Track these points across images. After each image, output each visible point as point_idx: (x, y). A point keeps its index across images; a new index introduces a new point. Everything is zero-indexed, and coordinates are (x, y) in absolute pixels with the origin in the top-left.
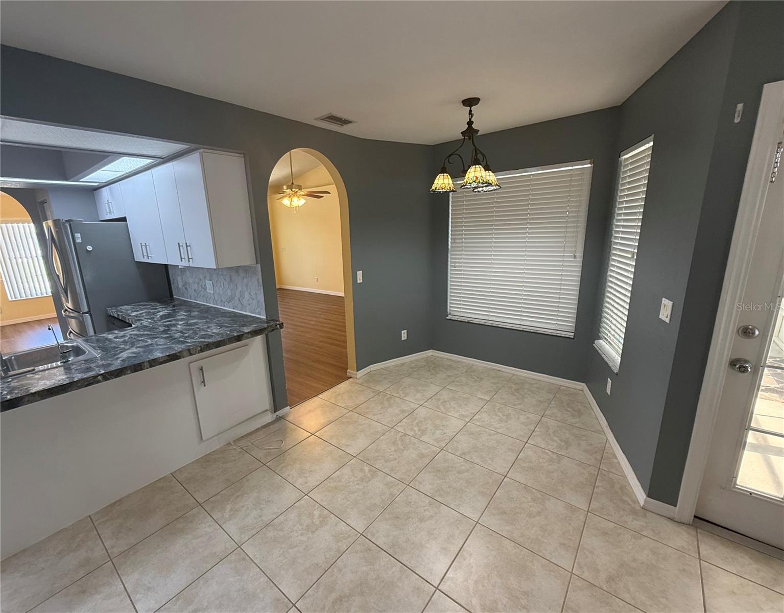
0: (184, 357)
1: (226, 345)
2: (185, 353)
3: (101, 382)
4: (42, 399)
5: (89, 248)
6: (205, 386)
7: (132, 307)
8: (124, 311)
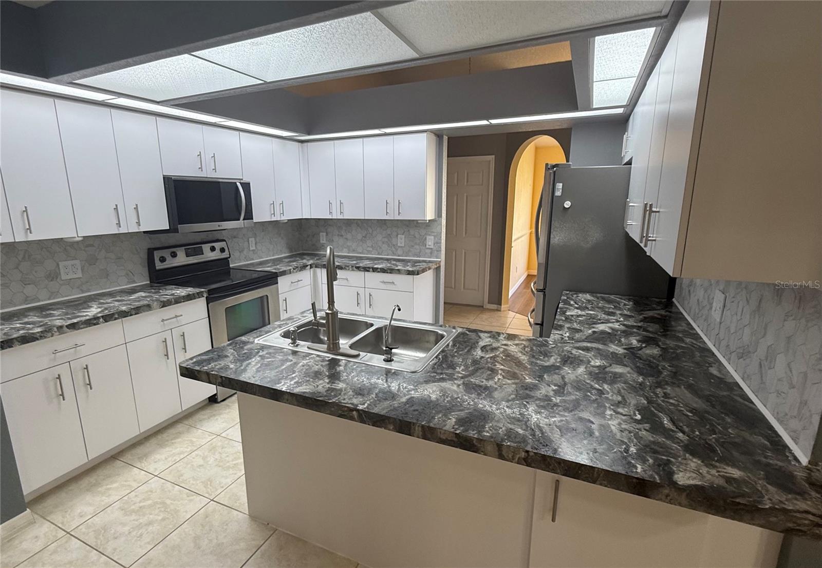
2: (490, 445)
5: (567, 204)
6: (553, 520)
7: (592, 298)
8: (572, 302)
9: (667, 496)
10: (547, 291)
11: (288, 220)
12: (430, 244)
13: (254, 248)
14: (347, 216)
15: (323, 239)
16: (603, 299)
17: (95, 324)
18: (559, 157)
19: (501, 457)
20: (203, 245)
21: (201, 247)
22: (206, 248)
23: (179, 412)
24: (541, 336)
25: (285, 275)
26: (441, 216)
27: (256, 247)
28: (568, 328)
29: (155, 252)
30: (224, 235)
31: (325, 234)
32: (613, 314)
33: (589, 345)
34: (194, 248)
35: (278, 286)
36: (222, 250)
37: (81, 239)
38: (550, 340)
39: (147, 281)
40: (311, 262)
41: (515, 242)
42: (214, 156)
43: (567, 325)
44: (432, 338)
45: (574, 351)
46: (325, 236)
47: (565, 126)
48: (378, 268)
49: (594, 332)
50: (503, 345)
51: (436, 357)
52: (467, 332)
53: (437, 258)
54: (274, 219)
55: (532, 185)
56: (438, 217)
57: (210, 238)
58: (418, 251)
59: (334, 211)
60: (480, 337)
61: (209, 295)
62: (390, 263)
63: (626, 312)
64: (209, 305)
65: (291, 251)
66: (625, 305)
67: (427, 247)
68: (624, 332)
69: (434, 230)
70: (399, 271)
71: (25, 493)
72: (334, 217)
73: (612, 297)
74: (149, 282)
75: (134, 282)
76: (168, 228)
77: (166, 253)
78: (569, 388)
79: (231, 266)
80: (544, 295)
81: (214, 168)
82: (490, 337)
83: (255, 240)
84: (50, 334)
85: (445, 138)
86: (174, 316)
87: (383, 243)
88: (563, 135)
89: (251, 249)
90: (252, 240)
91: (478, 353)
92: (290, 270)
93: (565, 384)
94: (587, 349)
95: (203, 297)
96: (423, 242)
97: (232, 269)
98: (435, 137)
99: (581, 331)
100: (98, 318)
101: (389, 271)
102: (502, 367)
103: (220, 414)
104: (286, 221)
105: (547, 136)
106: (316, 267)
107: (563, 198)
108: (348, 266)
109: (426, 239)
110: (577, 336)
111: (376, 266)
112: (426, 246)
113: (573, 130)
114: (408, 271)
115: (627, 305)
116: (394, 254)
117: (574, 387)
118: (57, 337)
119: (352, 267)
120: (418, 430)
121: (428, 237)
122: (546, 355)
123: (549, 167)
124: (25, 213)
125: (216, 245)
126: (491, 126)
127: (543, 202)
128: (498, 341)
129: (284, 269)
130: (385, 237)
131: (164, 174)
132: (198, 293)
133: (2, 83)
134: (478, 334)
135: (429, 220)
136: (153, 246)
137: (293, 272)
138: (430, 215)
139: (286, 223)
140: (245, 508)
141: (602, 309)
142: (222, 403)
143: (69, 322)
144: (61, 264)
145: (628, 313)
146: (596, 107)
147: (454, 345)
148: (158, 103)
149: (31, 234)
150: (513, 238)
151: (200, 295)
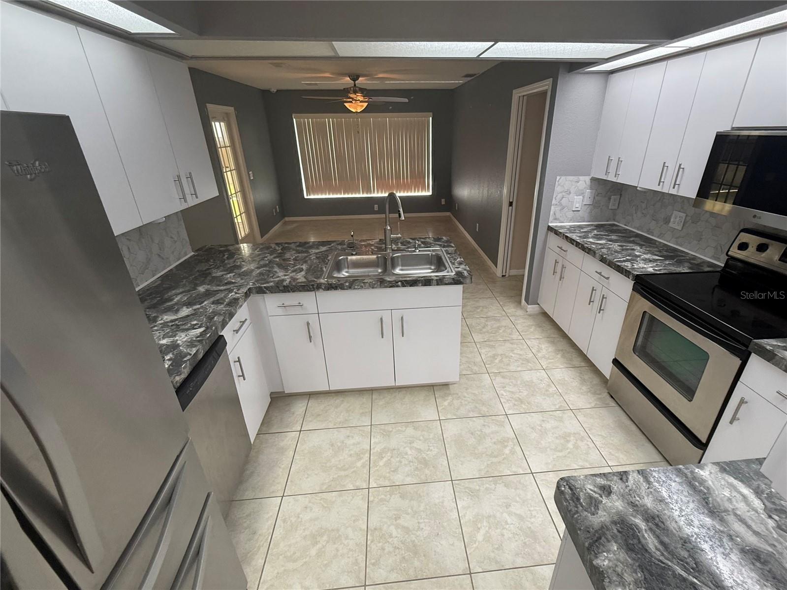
50: (288, 275)
52: (316, 280)
60: (305, 277)
82: (297, 279)
91: (304, 267)
102: (290, 262)
128: (291, 277)
134: (307, 280)
147: (322, 268)
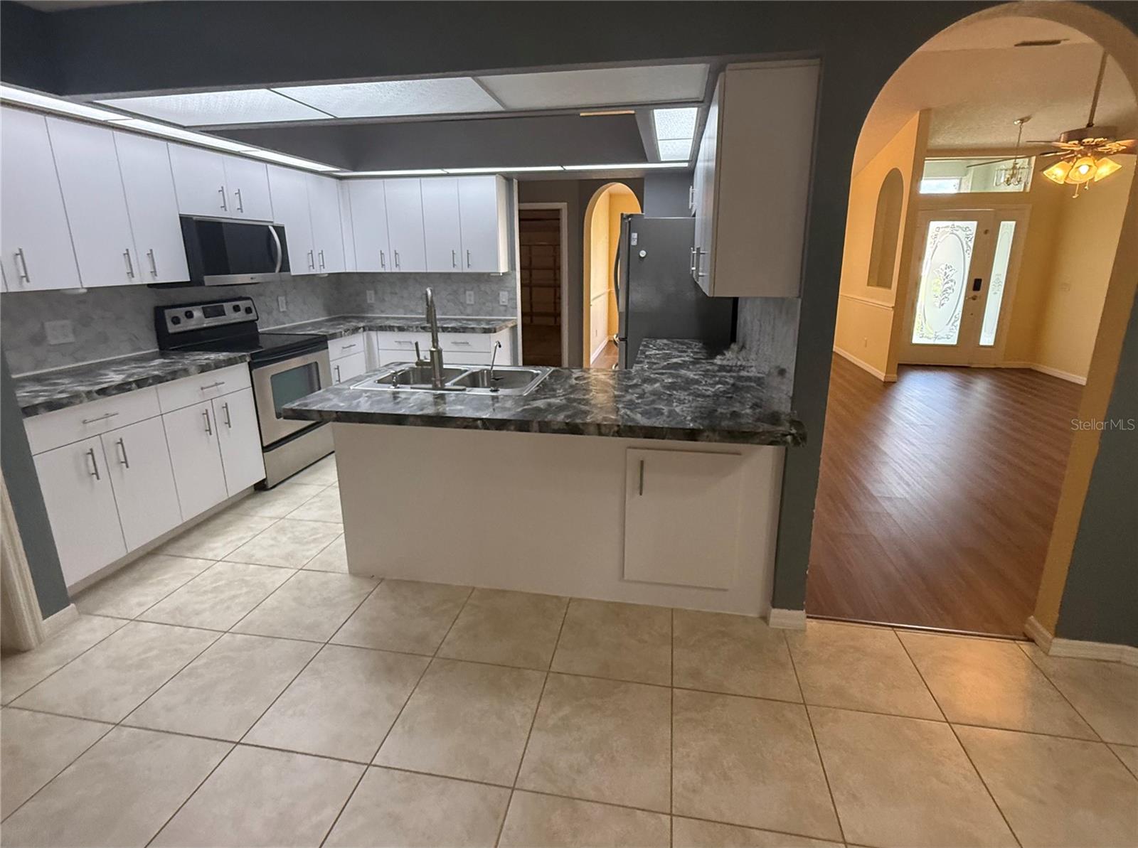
0: (589, 434)
1: (663, 439)
2: (592, 429)
3: (480, 429)
4: (422, 425)
5: (643, 254)
6: (641, 494)
7: (669, 342)
8: (651, 346)
9: (708, 436)
10: (628, 340)
11: (329, 274)
12: (504, 300)
13: (285, 309)
14: (404, 269)
15: (371, 297)
16: (678, 342)
17: (129, 390)
18: (633, 207)
19: (600, 434)
20: (224, 304)
21: (222, 306)
22: (228, 306)
23: (225, 499)
24: (626, 368)
25: (336, 338)
26: (515, 269)
27: (287, 308)
28: (648, 362)
29: (167, 312)
30: (248, 291)
31: (372, 292)
32: (685, 352)
33: (664, 371)
34: (213, 309)
35: (328, 352)
36: (248, 310)
37: (85, 291)
38: (633, 371)
39: (155, 348)
40: (362, 324)
41: (595, 301)
42: (239, 193)
43: (646, 361)
44: (528, 378)
45: (652, 376)
46: (373, 295)
47: (637, 176)
48: (448, 328)
49: (668, 364)
50: (593, 375)
51: (538, 386)
53: (512, 316)
54: (313, 272)
55: (608, 237)
56: (512, 270)
57: (231, 295)
58: (491, 309)
59: (387, 262)
61: (252, 359)
62: (460, 322)
63: (695, 350)
64: (253, 372)
65: (329, 314)
66: (696, 345)
67: (501, 303)
68: (691, 362)
69: (507, 285)
70: (473, 330)
71: (67, 586)
72: (388, 270)
73: (686, 341)
74: (157, 350)
75: (140, 349)
76: (189, 280)
77: (180, 312)
78: (647, 395)
79: (259, 330)
80: (627, 344)
81: (239, 207)
82: (581, 371)
83: (286, 299)
84: (78, 401)
85: (515, 181)
86: (213, 383)
87: (448, 301)
88: (637, 184)
89: (281, 310)
90: (282, 299)
91: (573, 382)
92: (341, 332)
93: (645, 393)
94: (662, 374)
95: (246, 361)
96: (496, 299)
97: (263, 334)
98: (504, 181)
99: (658, 363)
100: (130, 383)
101: (461, 330)
102: (595, 388)
103: (276, 500)
104: (327, 275)
105: (620, 184)
106: (370, 330)
107: (639, 247)
108: (412, 327)
109: (499, 294)
110: (655, 366)
111: (445, 326)
112: (499, 302)
113: (645, 181)
114: (484, 328)
115: (697, 346)
116: (462, 313)
117: (651, 394)
118: (86, 404)
119: (417, 327)
120: (535, 426)
121: (501, 293)
122: (630, 379)
123: (624, 217)
124: (19, 256)
125: (241, 303)
126: (565, 172)
127: (621, 252)
128: (588, 373)
129: (331, 331)
130: (450, 294)
131: (181, 213)
132: (239, 357)
133: (2, 98)
135: (503, 273)
136: (161, 304)
137: (345, 336)
138: (503, 268)
139: (327, 277)
140: (346, 568)
141: (676, 349)
142: (273, 490)
143: (97, 387)
144: (47, 325)
145: (698, 351)
146: (664, 160)
148: (184, 128)
149: (28, 284)
150: (592, 298)
151: (242, 359)
